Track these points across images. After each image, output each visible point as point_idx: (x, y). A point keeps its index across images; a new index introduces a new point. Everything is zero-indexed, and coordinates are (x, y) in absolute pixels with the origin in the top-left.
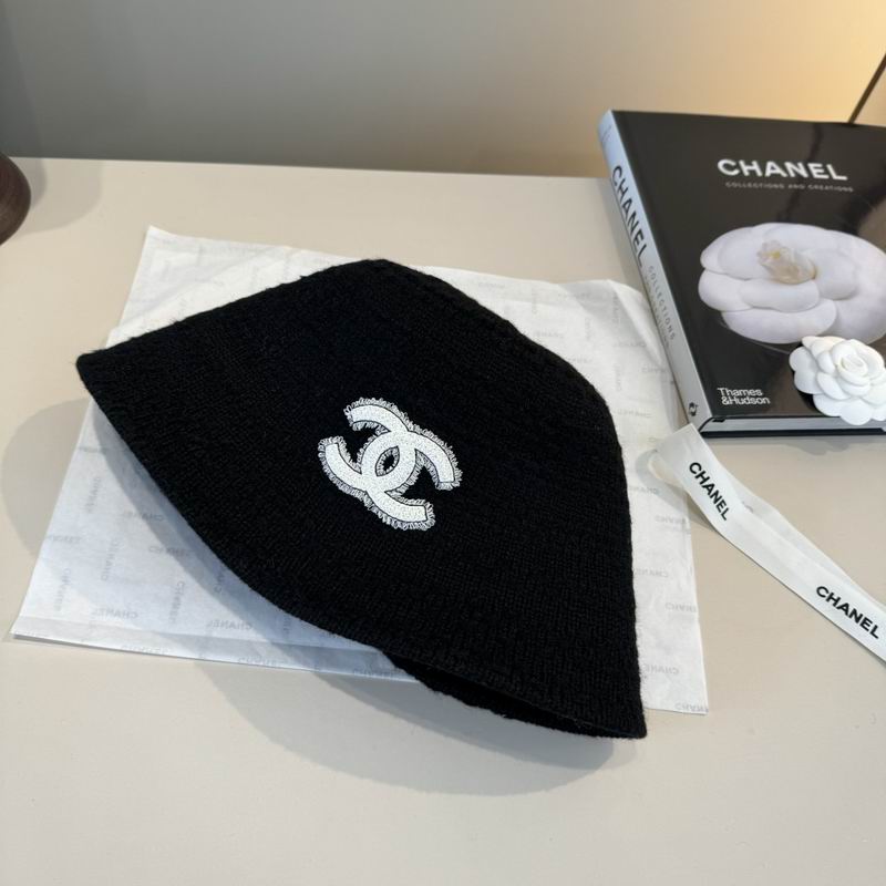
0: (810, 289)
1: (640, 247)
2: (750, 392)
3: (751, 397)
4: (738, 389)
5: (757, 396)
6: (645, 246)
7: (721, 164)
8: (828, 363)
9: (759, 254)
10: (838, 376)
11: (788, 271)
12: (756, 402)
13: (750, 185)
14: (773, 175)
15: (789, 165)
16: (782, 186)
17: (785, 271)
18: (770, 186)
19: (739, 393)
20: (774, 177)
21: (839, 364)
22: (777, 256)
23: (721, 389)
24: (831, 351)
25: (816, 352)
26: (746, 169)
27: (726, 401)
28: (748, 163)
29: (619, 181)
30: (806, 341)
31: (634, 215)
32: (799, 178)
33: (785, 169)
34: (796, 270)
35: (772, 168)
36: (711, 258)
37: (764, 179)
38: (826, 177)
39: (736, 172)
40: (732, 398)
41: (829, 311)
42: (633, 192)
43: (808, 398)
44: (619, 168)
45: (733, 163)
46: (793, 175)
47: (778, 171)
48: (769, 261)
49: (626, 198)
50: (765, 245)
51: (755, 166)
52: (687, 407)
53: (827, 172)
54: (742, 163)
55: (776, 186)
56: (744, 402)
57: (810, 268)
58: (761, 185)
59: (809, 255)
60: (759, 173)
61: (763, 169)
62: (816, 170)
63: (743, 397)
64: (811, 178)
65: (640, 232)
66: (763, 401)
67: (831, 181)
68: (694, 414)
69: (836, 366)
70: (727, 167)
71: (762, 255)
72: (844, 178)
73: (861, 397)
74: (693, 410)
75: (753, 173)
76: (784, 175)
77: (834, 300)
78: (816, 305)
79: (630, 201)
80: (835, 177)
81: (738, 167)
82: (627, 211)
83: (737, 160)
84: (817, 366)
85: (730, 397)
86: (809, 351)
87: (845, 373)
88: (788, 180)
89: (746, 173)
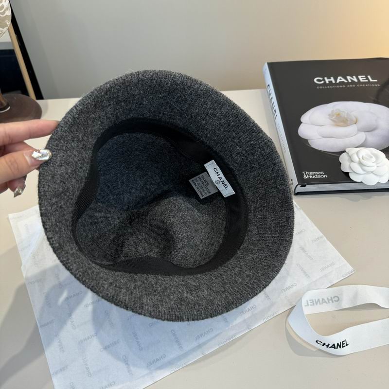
0: (353, 128)
8: (356, 158)
10: (360, 163)
11: (343, 121)
13: (328, 87)
14: (340, 82)
16: (344, 86)
18: (338, 87)
20: (341, 83)
21: (361, 158)
22: (338, 115)
26: (327, 81)
28: (329, 78)
30: (348, 150)
34: (347, 120)
35: (340, 79)
37: (336, 84)
39: (322, 82)
41: (362, 137)
45: (321, 79)
47: (343, 80)
48: (334, 117)
50: (333, 111)
51: (332, 79)
54: (326, 78)
55: (341, 86)
57: (355, 119)
58: (334, 87)
59: (354, 114)
60: (334, 82)
61: (336, 79)
69: (359, 159)
73: (372, 172)
75: (331, 82)
77: (365, 132)
78: (355, 135)
81: (324, 80)
83: (323, 77)
87: (363, 161)
88: (348, 83)
89: (327, 82)
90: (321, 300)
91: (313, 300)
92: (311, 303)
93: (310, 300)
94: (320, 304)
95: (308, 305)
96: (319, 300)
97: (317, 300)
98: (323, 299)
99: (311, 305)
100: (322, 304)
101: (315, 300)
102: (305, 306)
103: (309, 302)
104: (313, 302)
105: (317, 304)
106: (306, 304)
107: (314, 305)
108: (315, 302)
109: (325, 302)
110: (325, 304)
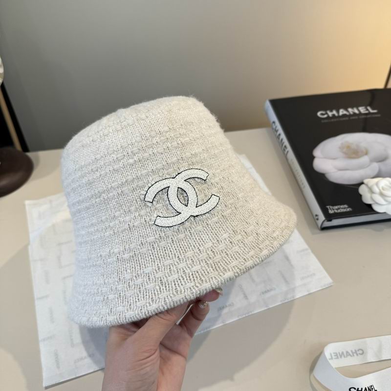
0: (365, 159)
1: (286, 152)
2: (342, 206)
3: (342, 208)
4: (336, 205)
5: (345, 208)
6: (288, 152)
7: (319, 114)
8: (376, 189)
9: (340, 148)
10: (382, 194)
12: (345, 210)
13: (333, 120)
15: (350, 110)
16: (347, 119)
17: (353, 153)
18: (342, 119)
19: (336, 207)
20: (344, 116)
21: (381, 189)
22: (348, 147)
23: (328, 207)
24: (377, 184)
25: (370, 185)
26: (330, 114)
27: (331, 212)
28: (331, 111)
29: (274, 127)
30: (365, 181)
31: (282, 140)
32: (355, 114)
33: (348, 111)
34: (358, 152)
35: (342, 112)
36: (318, 152)
37: (339, 117)
38: (367, 112)
39: (326, 116)
40: (334, 210)
41: (375, 167)
42: (281, 131)
43: (370, 206)
44: (274, 122)
45: (324, 112)
46: (352, 113)
47: (345, 112)
48: (345, 150)
49: (278, 133)
50: (342, 144)
51: (334, 112)
52: (315, 216)
53: (367, 110)
55: (344, 119)
56: (339, 211)
57: (364, 150)
58: (338, 119)
59: (363, 145)
60: (336, 115)
61: (338, 112)
62: (362, 110)
63: (339, 209)
64: (360, 114)
65: (285, 147)
66: (348, 210)
67: (370, 113)
68: (318, 219)
69: (380, 190)
70: (322, 114)
71: (341, 148)
72: (375, 111)
74: (317, 217)
75: (334, 115)
76: (347, 113)
77: (377, 162)
78: (369, 166)
79: (280, 135)
80: (372, 111)
81: (327, 113)
82: (279, 138)
83: (326, 111)
84: (371, 191)
85: (332, 210)
86: (367, 185)
87: (385, 192)
88: (350, 116)
89: (331, 116)
90: (345, 354)
91: (337, 354)
92: (335, 356)
93: (334, 353)
94: (344, 357)
95: (332, 358)
96: (343, 353)
97: (341, 353)
98: (347, 352)
99: (335, 358)
100: (347, 357)
101: (339, 353)
102: (330, 359)
103: (333, 355)
104: (337, 355)
105: (341, 357)
106: (330, 357)
107: (338, 358)
108: (339, 355)
109: (350, 355)
110: (349, 357)
